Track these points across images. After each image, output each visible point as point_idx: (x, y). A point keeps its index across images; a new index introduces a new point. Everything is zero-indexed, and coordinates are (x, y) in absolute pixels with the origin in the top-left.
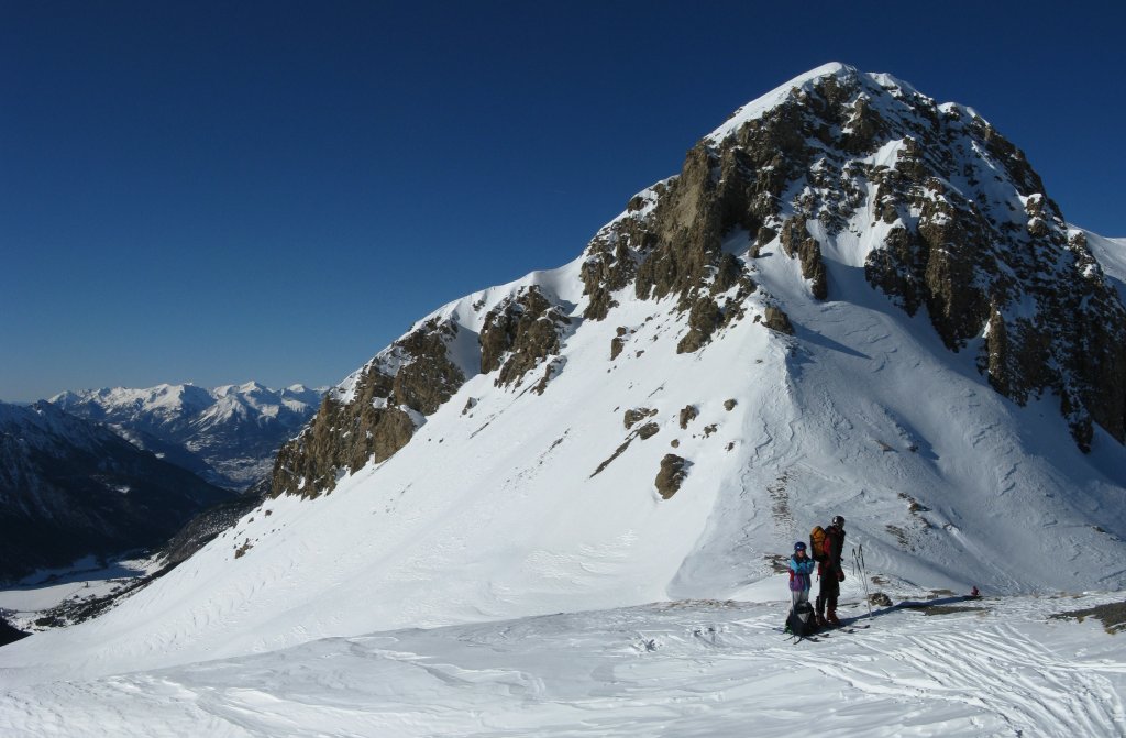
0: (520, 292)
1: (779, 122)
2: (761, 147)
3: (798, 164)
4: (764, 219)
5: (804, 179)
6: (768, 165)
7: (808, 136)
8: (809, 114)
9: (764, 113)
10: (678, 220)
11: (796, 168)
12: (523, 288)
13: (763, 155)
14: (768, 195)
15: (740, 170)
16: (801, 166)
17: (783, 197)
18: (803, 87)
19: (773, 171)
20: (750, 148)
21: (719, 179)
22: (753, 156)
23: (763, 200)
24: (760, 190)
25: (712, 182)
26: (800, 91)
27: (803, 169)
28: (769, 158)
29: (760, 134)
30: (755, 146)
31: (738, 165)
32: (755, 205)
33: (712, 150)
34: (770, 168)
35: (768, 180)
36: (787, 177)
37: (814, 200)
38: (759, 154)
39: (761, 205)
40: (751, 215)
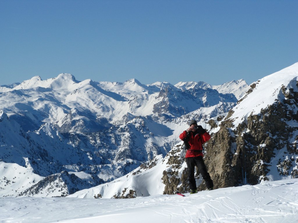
0: (124, 192)
1: (270, 116)
2: (259, 132)
3: (282, 139)
4: (259, 178)
5: (285, 149)
6: (262, 143)
7: (289, 119)
8: (291, 104)
9: (262, 110)
10: (215, 168)
11: (281, 142)
12: (126, 189)
13: (260, 137)
14: (262, 163)
15: (246, 147)
16: (284, 140)
17: (272, 161)
18: (289, 85)
19: (265, 147)
20: (253, 132)
21: (235, 152)
22: (254, 138)
23: (259, 166)
24: (258, 159)
25: (231, 153)
26: (286, 89)
27: (285, 142)
28: (264, 138)
29: (258, 125)
30: (255, 131)
31: (245, 144)
32: (255, 169)
33: (232, 131)
34: (264, 145)
35: (262, 153)
36: (276, 147)
37: (290, 162)
38: (257, 136)
39: (258, 169)
40: (253, 175)
